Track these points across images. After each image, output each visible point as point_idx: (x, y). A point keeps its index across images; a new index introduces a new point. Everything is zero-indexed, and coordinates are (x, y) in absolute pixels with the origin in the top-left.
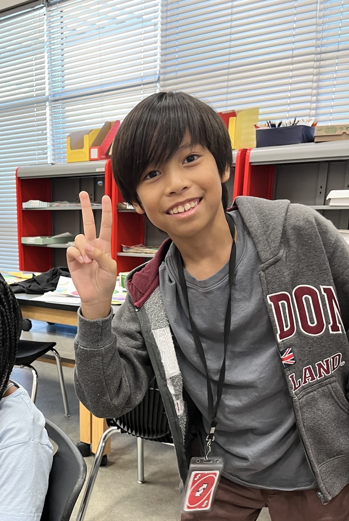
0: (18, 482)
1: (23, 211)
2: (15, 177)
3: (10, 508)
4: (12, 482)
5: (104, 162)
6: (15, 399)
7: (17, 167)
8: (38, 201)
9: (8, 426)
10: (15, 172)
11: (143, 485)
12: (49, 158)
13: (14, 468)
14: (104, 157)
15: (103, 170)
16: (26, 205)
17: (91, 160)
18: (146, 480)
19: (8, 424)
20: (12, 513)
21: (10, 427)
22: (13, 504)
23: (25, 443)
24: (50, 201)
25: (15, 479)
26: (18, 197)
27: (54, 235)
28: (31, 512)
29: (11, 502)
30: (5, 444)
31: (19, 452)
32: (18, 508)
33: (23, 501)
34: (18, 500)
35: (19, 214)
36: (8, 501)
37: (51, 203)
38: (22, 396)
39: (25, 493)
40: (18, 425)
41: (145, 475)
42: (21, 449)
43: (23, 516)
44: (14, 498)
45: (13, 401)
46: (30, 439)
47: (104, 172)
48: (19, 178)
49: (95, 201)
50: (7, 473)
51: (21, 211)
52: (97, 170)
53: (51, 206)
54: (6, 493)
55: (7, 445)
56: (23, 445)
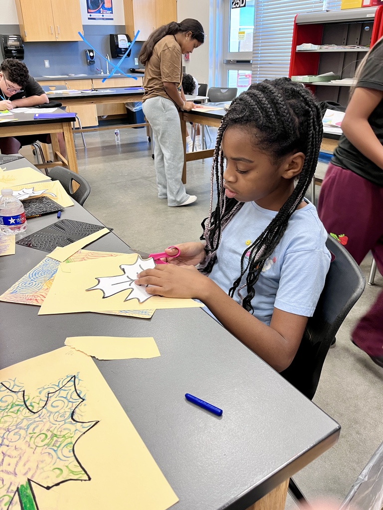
0: (302, 281)
1: (296, 53)
2: (293, 23)
3: (293, 300)
4: (297, 280)
5: (376, 8)
6: (306, 212)
7: (296, 15)
8: (310, 44)
9: (299, 235)
10: (294, 19)
11: (372, 286)
12: (324, 6)
13: (300, 270)
14: (376, 3)
15: (373, 15)
16: (300, 48)
17: (363, 7)
18: (375, 283)
19: (299, 233)
20: (294, 304)
21: (300, 236)
22: (296, 298)
23: (312, 251)
24: (320, 45)
25: (300, 279)
26: (294, 41)
27: (319, 75)
28: (309, 306)
29: (294, 296)
30: (295, 249)
31: (306, 257)
32: (300, 301)
33: (304, 297)
34: (300, 295)
35: (292, 56)
36: (292, 294)
37: (321, 46)
38: (311, 210)
39: (307, 290)
40: (307, 235)
41: (375, 279)
42: (308, 256)
43: (303, 308)
44: (297, 293)
45: (304, 214)
46: (316, 248)
47: (374, 17)
48: (296, 24)
49: (359, 44)
50: (293, 273)
51: (295, 53)
52: (368, 16)
53: (320, 48)
54: (290, 288)
55: (297, 250)
56: (309, 252)
